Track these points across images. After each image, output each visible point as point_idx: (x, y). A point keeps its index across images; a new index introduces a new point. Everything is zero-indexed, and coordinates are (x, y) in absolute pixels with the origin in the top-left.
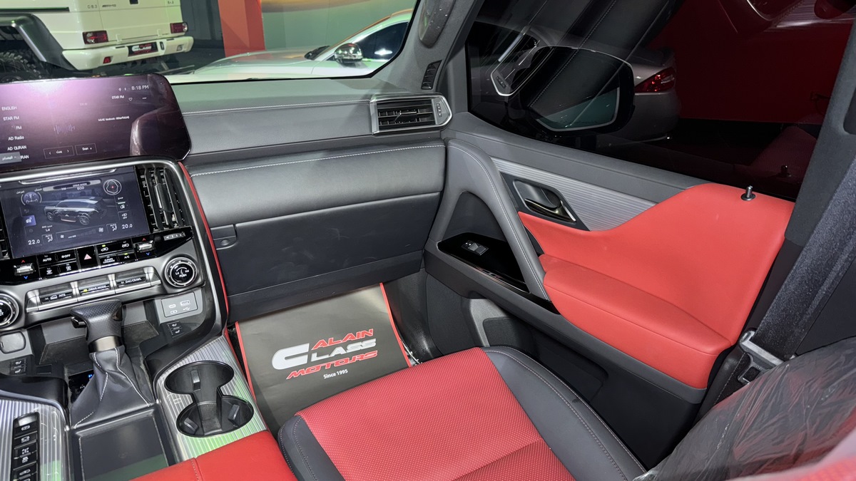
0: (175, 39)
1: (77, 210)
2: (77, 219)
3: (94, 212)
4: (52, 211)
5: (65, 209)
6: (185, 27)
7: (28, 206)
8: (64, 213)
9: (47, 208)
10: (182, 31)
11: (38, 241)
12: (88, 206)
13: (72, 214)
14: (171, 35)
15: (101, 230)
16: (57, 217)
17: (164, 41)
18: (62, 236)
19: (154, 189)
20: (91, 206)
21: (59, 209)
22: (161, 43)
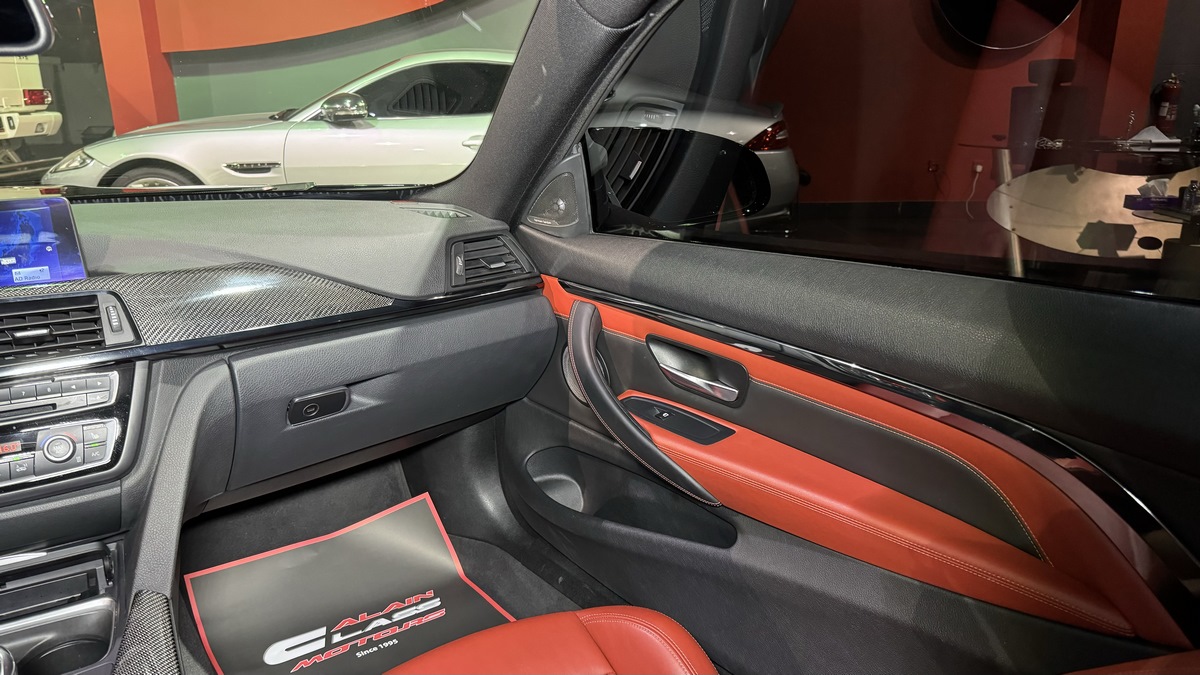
0: (33, 115)
6: (47, 97)
10: (43, 103)
14: (24, 108)
17: (16, 116)
22: (9, 119)
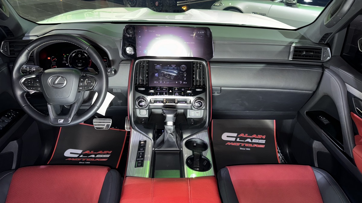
1: (171, 74)
2: (170, 77)
3: (176, 76)
4: (163, 73)
5: (167, 73)
7: (157, 70)
8: (167, 74)
9: (162, 71)
11: (157, 82)
12: (174, 73)
13: (169, 75)
15: (177, 82)
16: (165, 75)
18: (165, 82)
19: (197, 71)
20: (175, 73)
21: (166, 73)
